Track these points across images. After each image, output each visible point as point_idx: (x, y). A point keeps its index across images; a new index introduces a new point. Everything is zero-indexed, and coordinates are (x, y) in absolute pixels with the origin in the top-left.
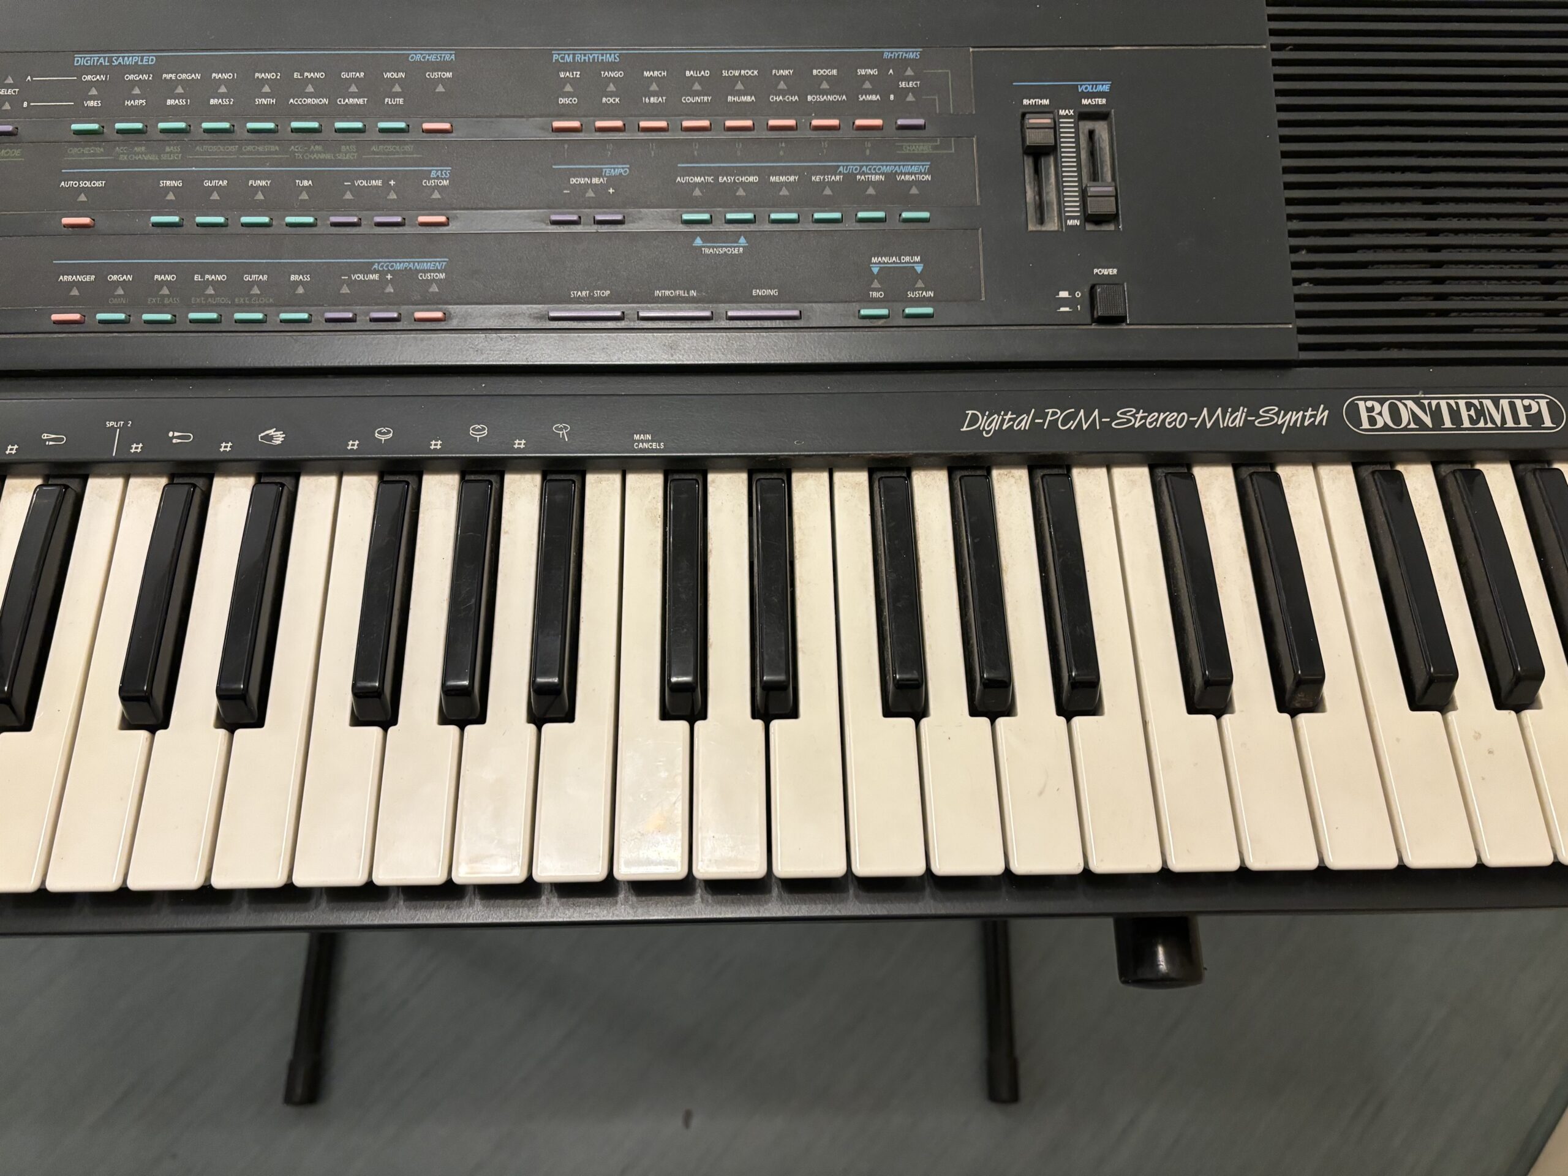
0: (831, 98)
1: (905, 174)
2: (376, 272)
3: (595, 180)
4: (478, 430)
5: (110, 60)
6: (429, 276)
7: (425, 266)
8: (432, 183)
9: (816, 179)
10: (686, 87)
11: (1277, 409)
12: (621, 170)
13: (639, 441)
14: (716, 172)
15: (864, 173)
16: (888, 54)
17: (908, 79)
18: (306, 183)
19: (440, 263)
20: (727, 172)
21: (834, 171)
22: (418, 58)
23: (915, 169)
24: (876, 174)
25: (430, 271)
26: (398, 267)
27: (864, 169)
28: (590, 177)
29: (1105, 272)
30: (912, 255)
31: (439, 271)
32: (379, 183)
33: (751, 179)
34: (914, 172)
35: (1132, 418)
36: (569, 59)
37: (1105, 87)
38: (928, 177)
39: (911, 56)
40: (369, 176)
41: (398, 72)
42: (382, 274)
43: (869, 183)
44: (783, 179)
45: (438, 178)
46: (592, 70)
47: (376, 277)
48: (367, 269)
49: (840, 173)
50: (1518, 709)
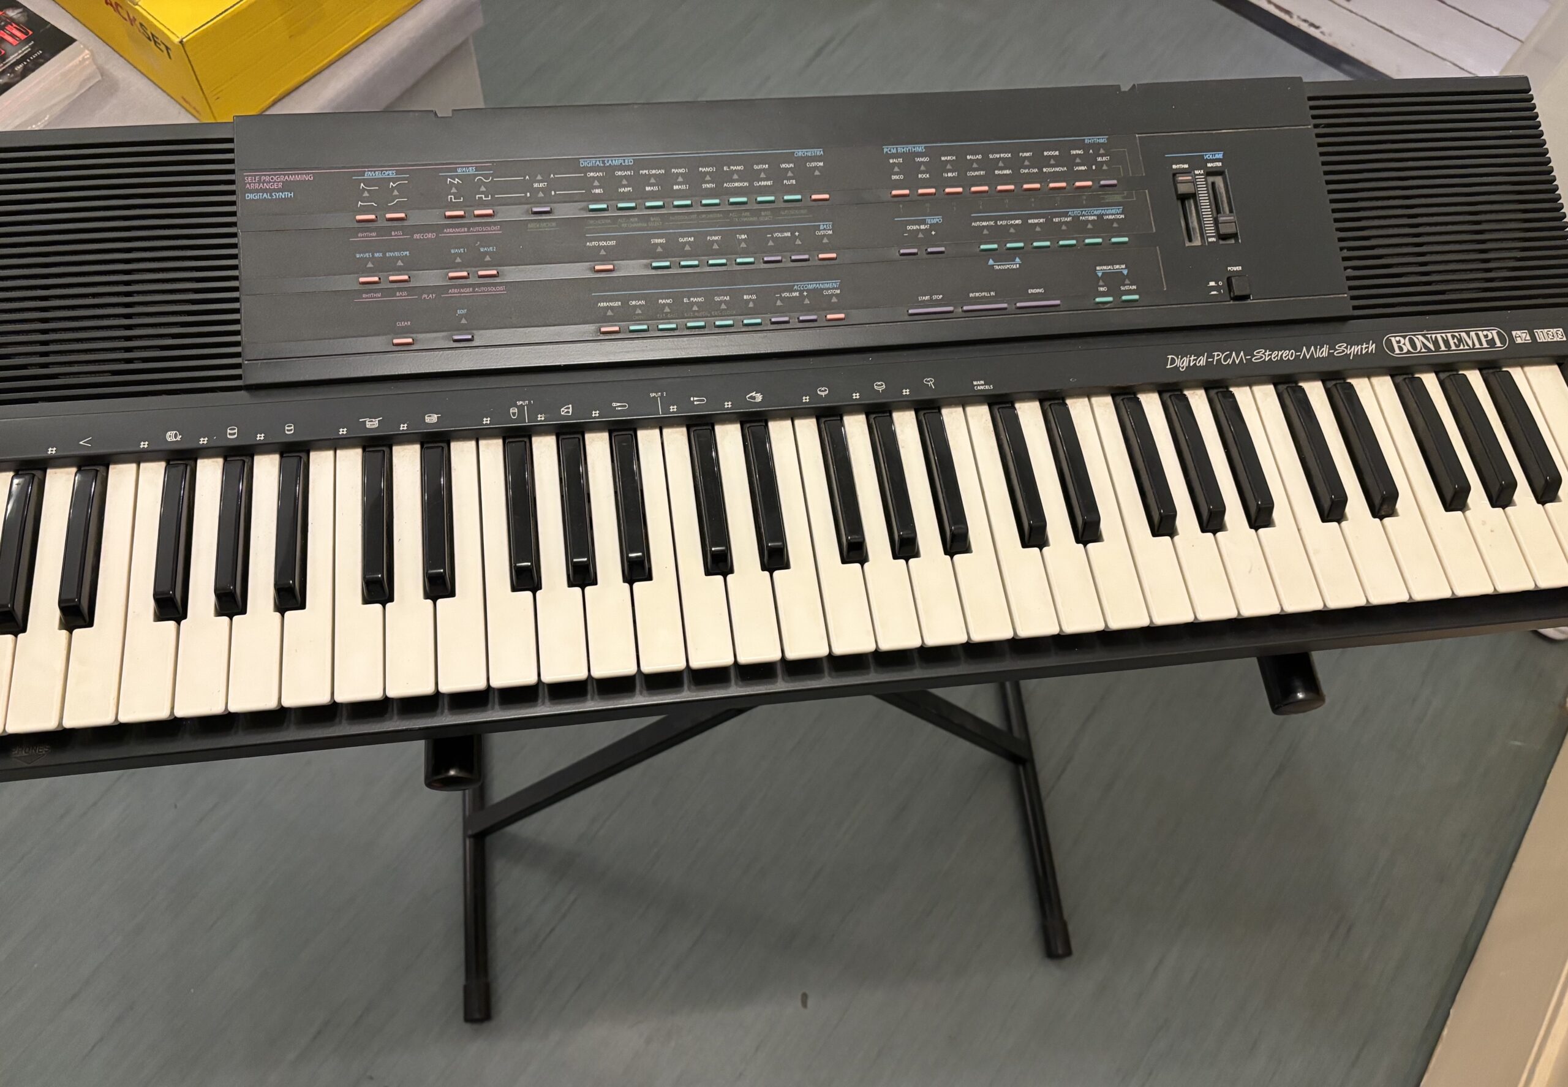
0: (1057, 169)
1: (1109, 215)
2: (796, 291)
3: (922, 227)
4: (879, 385)
5: (603, 162)
6: (830, 292)
7: (827, 286)
8: (822, 233)
9: (1056, 220)
10: (969, 166)
11: (1345, 345)
12: (937, 219)
13: (977, 385)
14: (996, 219)
15: (1084, 215)
16: (1088, 140)
17: (1102, 156)
18: (743, 237)
19: (835, 283)
20: (1002, 218)
21: (1066, 215)
22: (800, 154)
23: (1114, 211)
24: (1091, 215)
25: (829, 289)
26: (810, 287)
27: (1084, 212)
28: (919, 225)
29: (1235, 269)
30: (1120, 264)
31: (836, 289)
32: (789, 234)
33: (1017, 222)
34: (1114, 214)
35: (1262, 355)
36: (894, 151)
37: (1220, 155)
38: (1122, 216)
39: (1102, 141)
40: (782, 230)
41: (789, 163)
42: (801, 292)
43: (1088, 221)
44: (1036, 221)
45: (824, 229)
46: (909, 157)
47: (797, 294)
48: (791, 289)
49: (1070, 216)
50: (1504, 507)
